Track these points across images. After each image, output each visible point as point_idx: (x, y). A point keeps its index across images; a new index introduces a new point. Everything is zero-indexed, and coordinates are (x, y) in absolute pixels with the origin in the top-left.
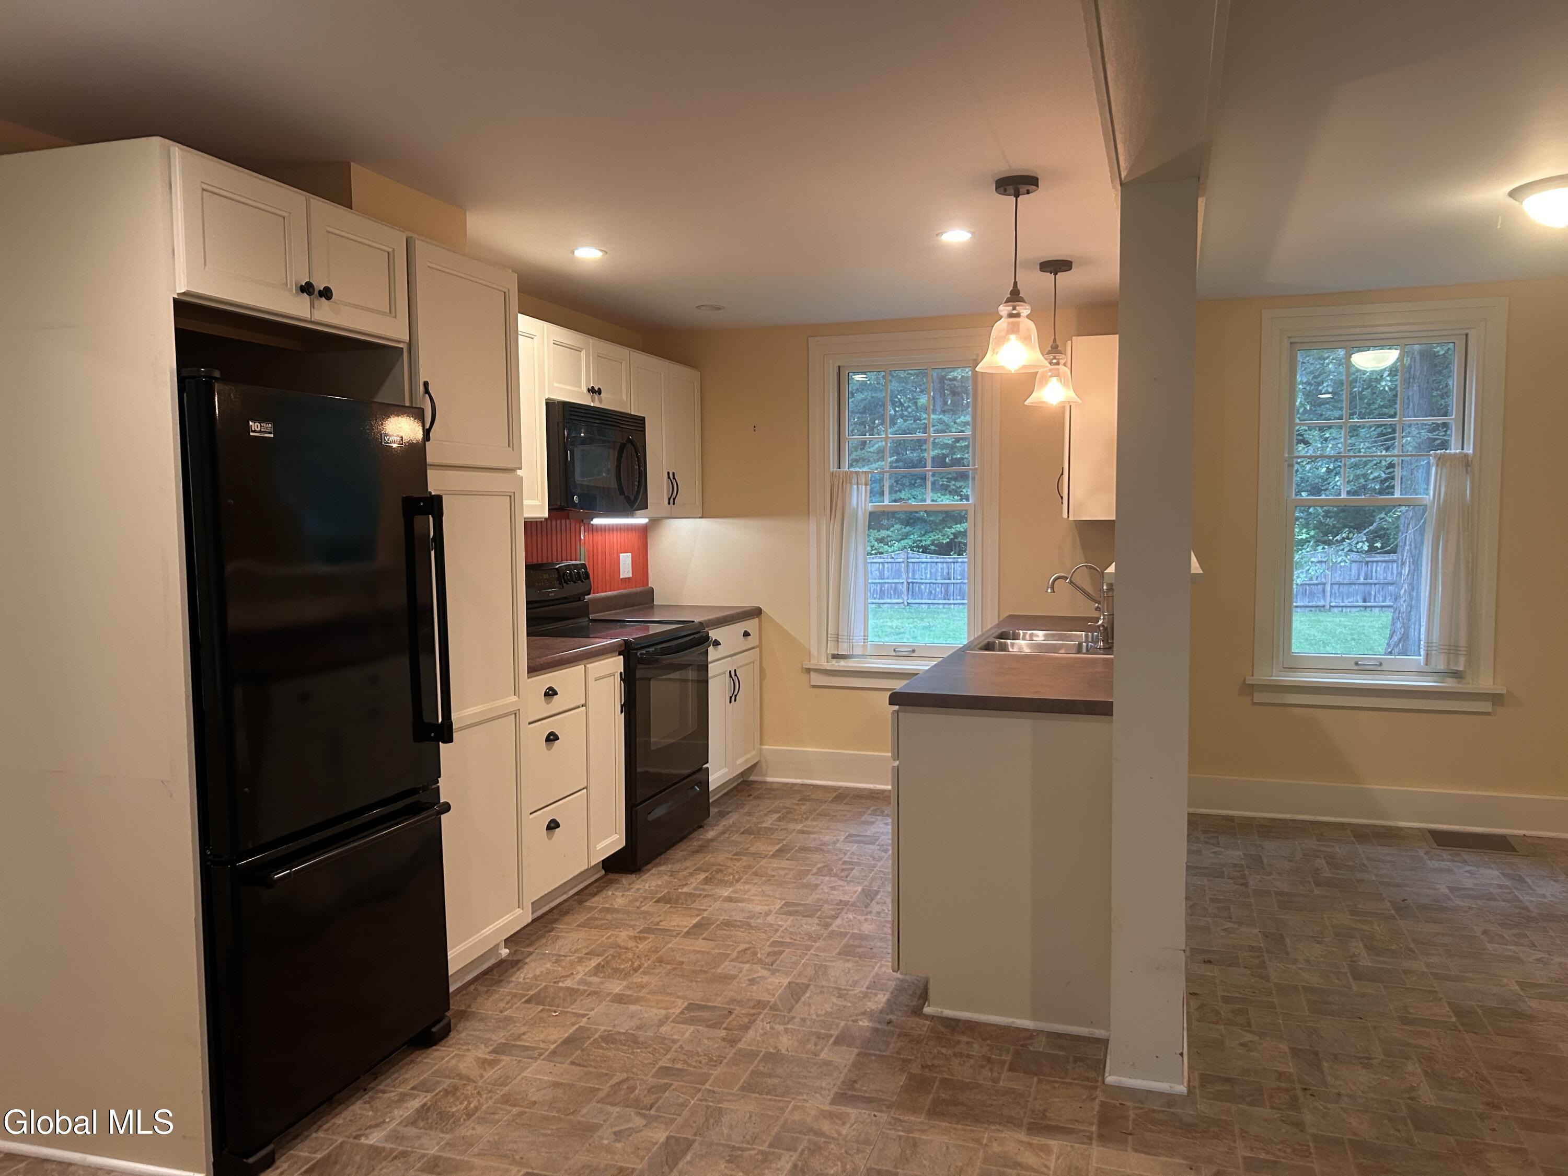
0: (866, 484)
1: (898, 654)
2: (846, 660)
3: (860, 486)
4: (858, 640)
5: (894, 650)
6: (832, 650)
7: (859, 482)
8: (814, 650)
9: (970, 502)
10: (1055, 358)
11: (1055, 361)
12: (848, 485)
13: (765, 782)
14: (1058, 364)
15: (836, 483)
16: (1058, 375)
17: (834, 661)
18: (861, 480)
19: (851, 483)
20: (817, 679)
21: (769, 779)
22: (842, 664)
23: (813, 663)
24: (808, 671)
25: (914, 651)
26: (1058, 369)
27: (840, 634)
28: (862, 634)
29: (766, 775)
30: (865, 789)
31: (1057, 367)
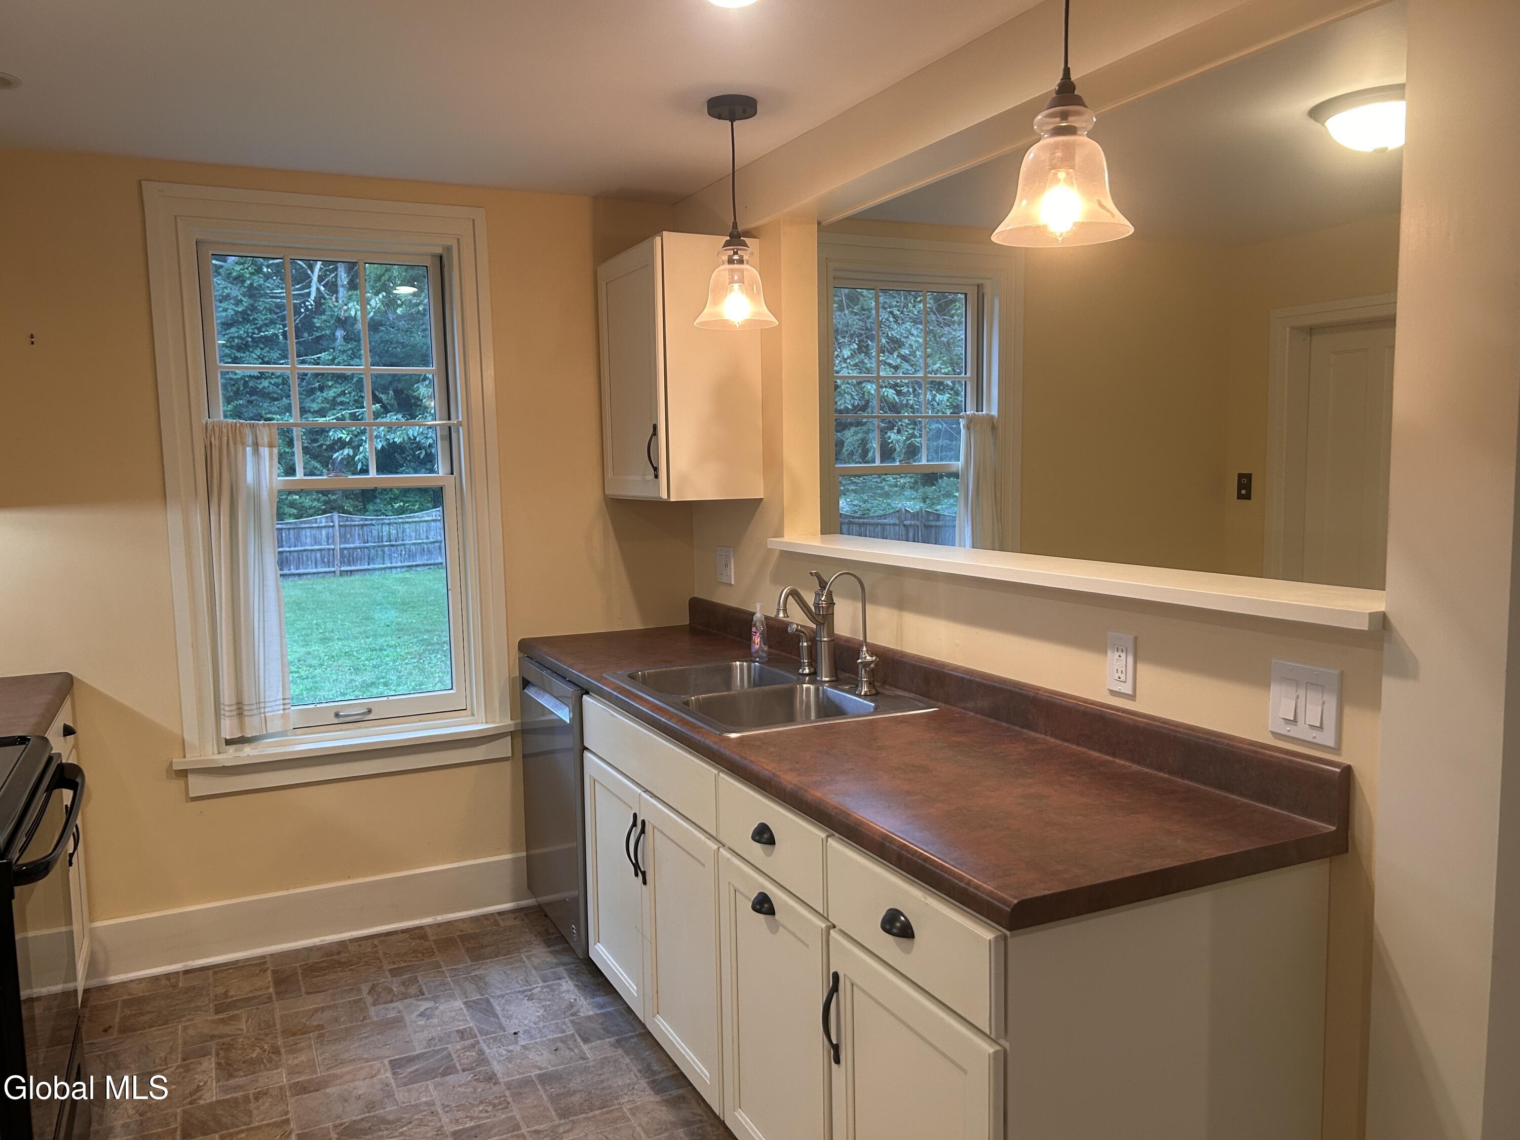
0: (271, 446)
1: (342, 720)
2: (253, 745)
3: (261, 449)
4: (273, 708)
5: (337, 715)
6: (229, 729)
7: (260, 441)
8: (191, 737)
9: (441, 474)
10: (736, 253)
11: (736, 257)
12: (240, 447)
13: (108, 987)
14: (741, 261)
15: (216, 443)
16: (741, 281)
17: (231, 749)
18: (263, 439)
19: (244, 444)
20: (199, 785)
21: (114, 979)
22: (248, 754)
23: (193, 758)
24: (183, 774)
25: (370, 711)
26: (742, 271)
27: (246, 702)
28: (280, 696)
29: (106, 973)
30: (309, 949)
31: (740, 266)
